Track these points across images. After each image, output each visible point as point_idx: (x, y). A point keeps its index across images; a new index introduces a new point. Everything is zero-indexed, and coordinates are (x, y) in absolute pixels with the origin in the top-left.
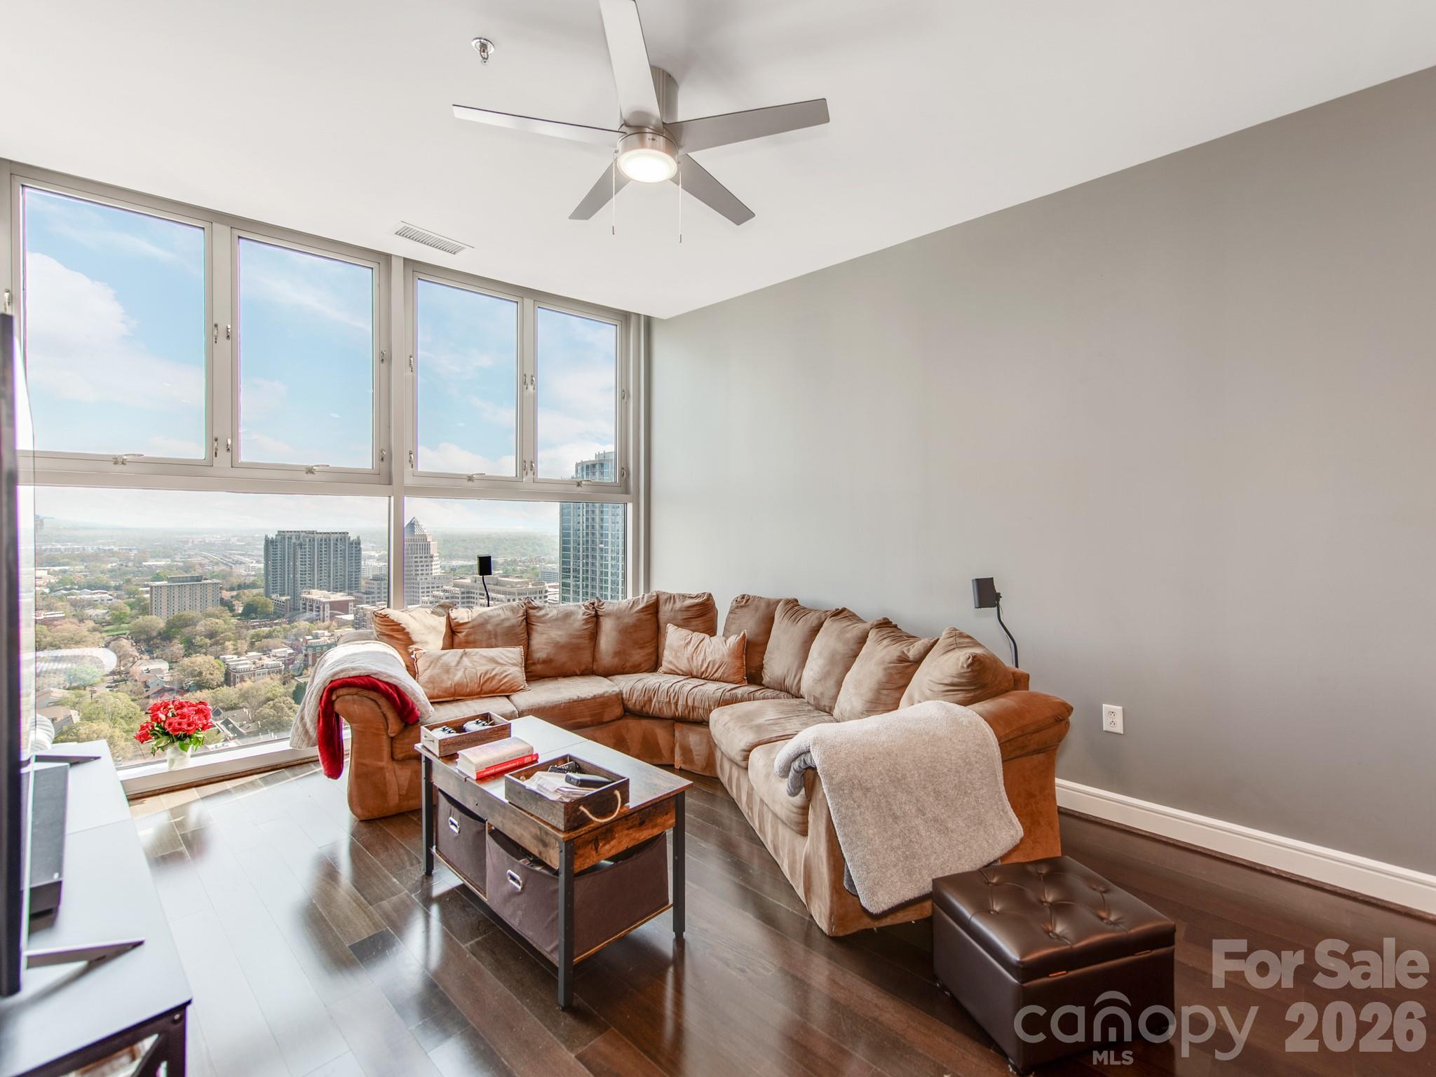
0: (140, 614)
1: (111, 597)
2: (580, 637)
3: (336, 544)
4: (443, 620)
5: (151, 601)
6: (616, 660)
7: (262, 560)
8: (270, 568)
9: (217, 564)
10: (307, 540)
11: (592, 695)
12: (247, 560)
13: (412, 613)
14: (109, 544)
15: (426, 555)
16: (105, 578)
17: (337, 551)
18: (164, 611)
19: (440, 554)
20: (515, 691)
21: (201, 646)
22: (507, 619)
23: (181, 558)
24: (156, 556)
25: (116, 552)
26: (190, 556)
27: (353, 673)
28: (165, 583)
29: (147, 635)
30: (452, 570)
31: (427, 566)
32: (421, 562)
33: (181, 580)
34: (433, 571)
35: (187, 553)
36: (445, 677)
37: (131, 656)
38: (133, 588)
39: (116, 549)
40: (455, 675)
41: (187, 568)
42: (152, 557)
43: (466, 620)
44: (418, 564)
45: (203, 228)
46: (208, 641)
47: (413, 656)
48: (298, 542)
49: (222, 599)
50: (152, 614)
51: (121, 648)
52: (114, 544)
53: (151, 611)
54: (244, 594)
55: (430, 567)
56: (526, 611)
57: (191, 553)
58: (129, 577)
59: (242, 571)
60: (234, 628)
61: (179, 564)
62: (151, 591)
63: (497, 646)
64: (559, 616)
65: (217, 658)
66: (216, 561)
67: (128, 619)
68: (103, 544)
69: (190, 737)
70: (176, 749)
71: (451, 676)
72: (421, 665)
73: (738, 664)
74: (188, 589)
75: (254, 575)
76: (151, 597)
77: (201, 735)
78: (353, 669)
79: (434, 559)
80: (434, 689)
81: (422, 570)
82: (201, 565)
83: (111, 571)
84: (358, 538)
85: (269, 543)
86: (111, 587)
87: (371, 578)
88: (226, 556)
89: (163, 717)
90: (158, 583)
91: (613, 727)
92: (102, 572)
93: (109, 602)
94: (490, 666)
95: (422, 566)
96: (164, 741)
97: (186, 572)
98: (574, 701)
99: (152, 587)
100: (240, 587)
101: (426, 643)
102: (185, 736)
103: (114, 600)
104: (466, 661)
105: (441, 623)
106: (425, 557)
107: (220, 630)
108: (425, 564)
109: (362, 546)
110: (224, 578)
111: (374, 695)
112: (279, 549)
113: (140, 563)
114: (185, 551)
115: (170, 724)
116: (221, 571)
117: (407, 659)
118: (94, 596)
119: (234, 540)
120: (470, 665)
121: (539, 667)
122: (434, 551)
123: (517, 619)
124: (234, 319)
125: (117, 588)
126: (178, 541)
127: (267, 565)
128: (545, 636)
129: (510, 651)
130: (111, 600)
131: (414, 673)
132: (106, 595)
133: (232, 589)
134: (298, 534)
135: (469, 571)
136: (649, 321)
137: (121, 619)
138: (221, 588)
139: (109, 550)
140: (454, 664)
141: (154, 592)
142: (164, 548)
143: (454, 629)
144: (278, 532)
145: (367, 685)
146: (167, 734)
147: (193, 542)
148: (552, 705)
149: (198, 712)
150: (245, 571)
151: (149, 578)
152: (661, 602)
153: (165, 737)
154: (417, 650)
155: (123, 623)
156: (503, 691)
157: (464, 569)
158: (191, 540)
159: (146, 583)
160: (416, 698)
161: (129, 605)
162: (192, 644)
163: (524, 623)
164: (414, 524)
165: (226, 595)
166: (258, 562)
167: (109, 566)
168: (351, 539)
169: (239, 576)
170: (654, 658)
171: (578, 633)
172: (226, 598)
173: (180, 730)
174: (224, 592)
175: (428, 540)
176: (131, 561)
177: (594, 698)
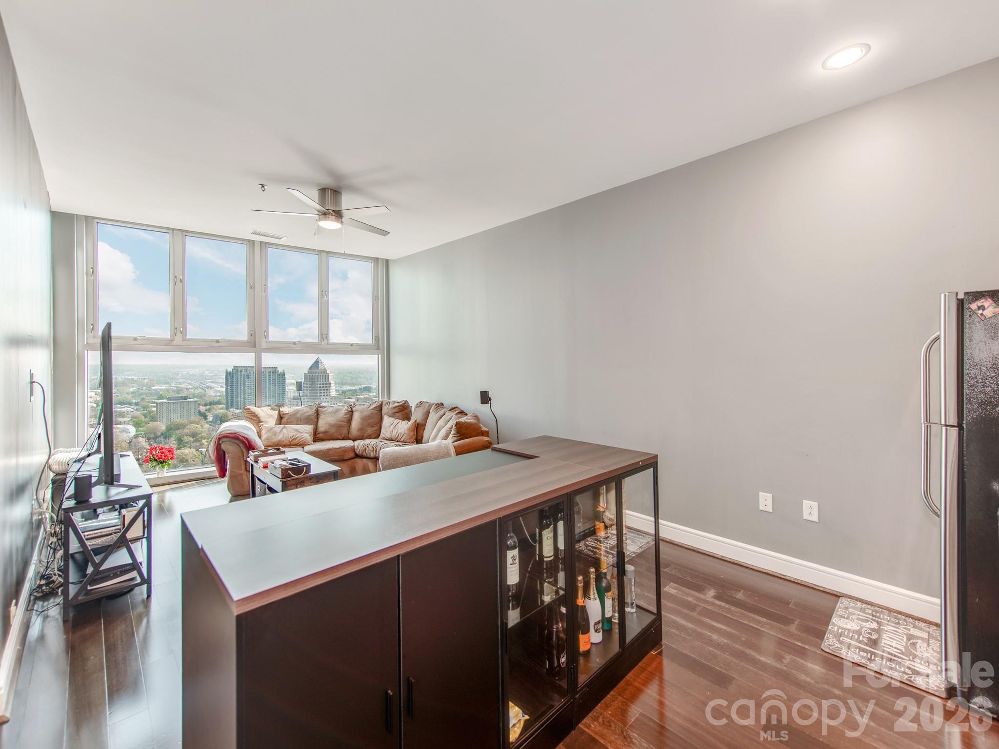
0: (150, 421)
1: (133, 410)
2: (342, 421)
3: (270, 375)
4: (277, 412)
5: (157, 412)
6: (359, 433)
7: (224, 385)
8: (229, 391)
9: (197, 388)
10: (252, 372)
11: (339, 447)
12: (215, 385)
13: (262, 409)
14: (131, 375)
15: (326, 383)
16: (129, 397)
17: (270, 380)
18: (165, 421)
19: (335, 382)
20: (306, 445)
21: (187, 443)
22: (307, 412)
23: (175, 384)
24: (159, 383)
25: (136, 380)
26: (180, 383)
27: (229, 432)
28: (165, 401)
29: (155, 435)
30: (343, 392)
31: (327, 390)
32: (323, 387)
33: (175, 398)
34: (331, 394)
35: (178, 381)
36: (274, 437)
37: (145, 448)
38: (146, 404)
39: (135, 378)
40: (278, 436)
41: (178, 392)
42: (157, 384)
43: (287, 412)
44: (321, 389)
45: (169, 233)
46: (191, 439)
47: (260, 428)
48: (246, 374)
49: (200, 411)
50: (157, 421)
51: (139, 443)
52: (134, 375)
53: (157, 419)
54: (213, 407)
55: (329, 391)
56: (317, 408)
57: (181, 381)
58: (144, 397)
59: (211, 393)
60: (207, 431)
61: (174, 388)
62: (157, 406)
63: (301, 424)
64: (333, 411)
65: (197, 450)
66: (196, 386)
67: (143, 424)
68: (128, 375)
69: (166, 462)
70: (160, 467)
71: (276, 437)
72: (263, 432)
73: (412, 434)
74: (179, 405)
75: (219, 396)
76: (157, 410)
77: (170, 462)
78: (229, 430)
79: (332, 385)
80: (268, 442)
81: (324, 393)
82: (187, 389)
83: (133, 393)
84: (284, 371)
85: (229, 375)
86: (132, 403)
87: (292, 398)
88: (202, 383)
89: (155, 453)
90: (161, 401)
91: (350, 462)
92: (127, 394)
93: (132, 413)
94: (295, 433)
95: (324, 390)
96: (155, 463)
97: (178, 394)
98: (330, 449)
99: (157, 403)
100: (211, 404)
101: (267, 422)
102: (164, 462)
103: (135, 412)
104: (285, 430)
105: (275, 414)
106: (326, 384)
107: (199, 432)
108: (326, 389)
109: (286, 377)
110: (201, 397)
111: (237, 442)
112: (234, 379)
113: (150, 387)
114: (177, 379)
115: (157, 456)
116: (199, 393)
117: (258, 429)
118: (122, 409)
119: (207, 372)
120: (286, 432)
121: (321, 435)
122: (331, 380)
123: (312, 412)
124: (183, 275)
125: (137, 404)
126: (173, 374)
127: (227, 389)
128: (324, 420)
129: (306, 427)
130: (133, 412)
131: (260, 436)
132: (130, 408)
133: (206, 405)
134: (245, 368)
135: (354, 393)
136: (387, 262)
137: (139, 424)
138: (199, 404)
139: (132, 379)
140: (278, 431)
141: (159, 407)
142: (164, 377)
143: (282, 416)
144: (234, 367)
145: (235, 438)
146: (156, 460)
147: (182, 373)
148: (319, 450)
149: (169, 451)
150: (214, 393)
151: (156, 397)
152: (384, 404)
153: (156, 462)
154: (262, 425)
155: (140, 427)
156: (301, 445)
157: (350, 392)
158: (180, 373)
159: (154, 401)
160: (256, 444)
161: (144, 415)
162: (182, 441)
163: (316, 414)
164: (318, 362)
165: (203, 409)
166: (222, 387)
167: (132, 390)
168: (279, 372)
169: (210, 396)
170: (378, 432)
171: (341, 419)
172: (202, 411)
173: (161, 458)
174: (201, 407)
175: (328, 372)
176: (145, 386)
177: (340, 448)
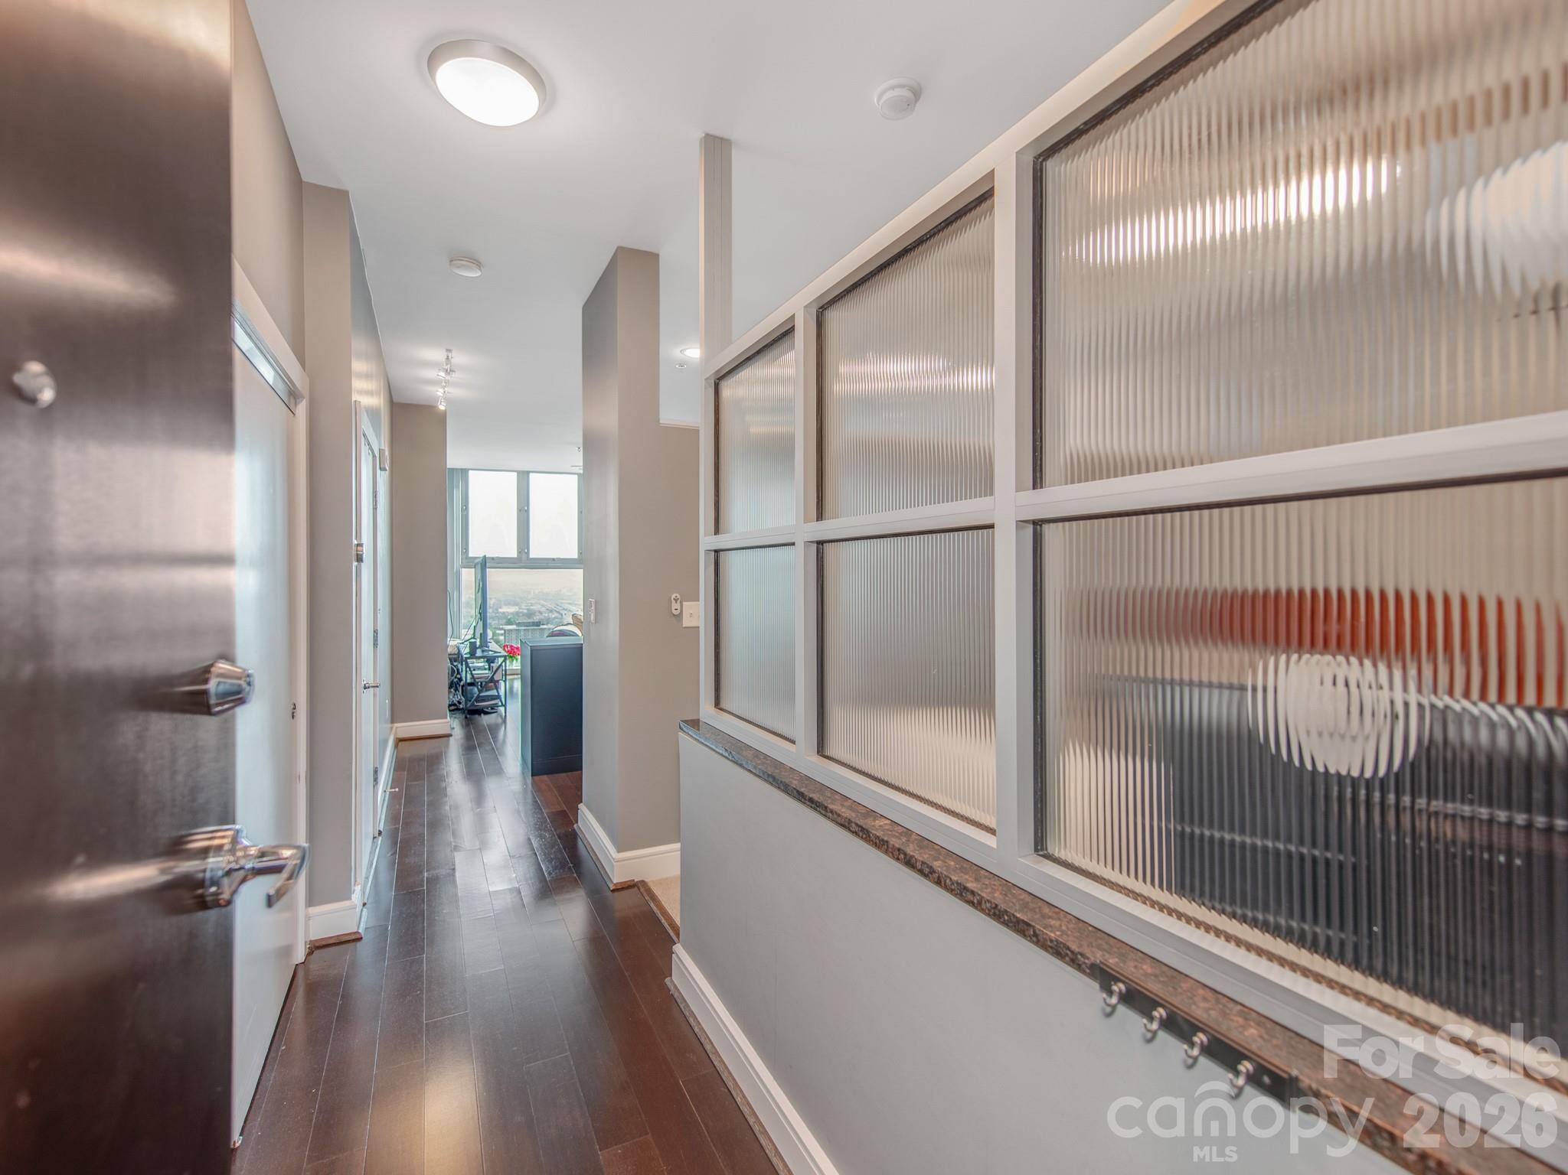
9: (551, 611)
23: (526, 606)
26: (532, 605)
41: (530, 614)
42: (506, 605)
57: (533, 602)
61: (524, 611)
76: (505, 639)
97: (529, 618)
113: (497, 610)
114: (529, 600)
126: (524, 593)
151: (503, 622)
158: (531, 592)
159: (501, 627)
